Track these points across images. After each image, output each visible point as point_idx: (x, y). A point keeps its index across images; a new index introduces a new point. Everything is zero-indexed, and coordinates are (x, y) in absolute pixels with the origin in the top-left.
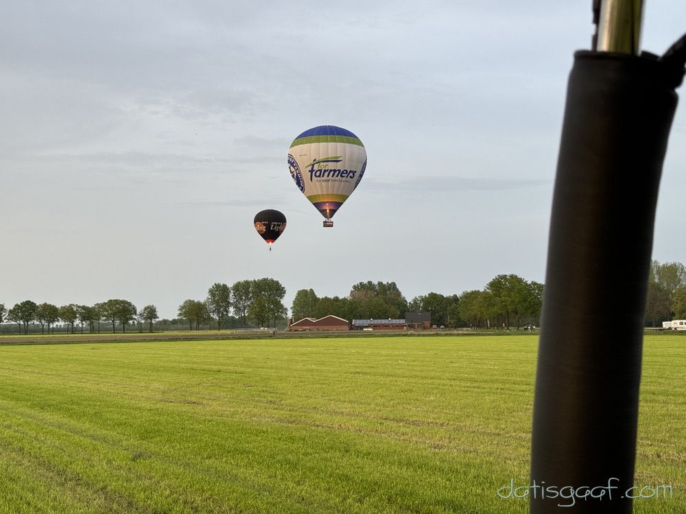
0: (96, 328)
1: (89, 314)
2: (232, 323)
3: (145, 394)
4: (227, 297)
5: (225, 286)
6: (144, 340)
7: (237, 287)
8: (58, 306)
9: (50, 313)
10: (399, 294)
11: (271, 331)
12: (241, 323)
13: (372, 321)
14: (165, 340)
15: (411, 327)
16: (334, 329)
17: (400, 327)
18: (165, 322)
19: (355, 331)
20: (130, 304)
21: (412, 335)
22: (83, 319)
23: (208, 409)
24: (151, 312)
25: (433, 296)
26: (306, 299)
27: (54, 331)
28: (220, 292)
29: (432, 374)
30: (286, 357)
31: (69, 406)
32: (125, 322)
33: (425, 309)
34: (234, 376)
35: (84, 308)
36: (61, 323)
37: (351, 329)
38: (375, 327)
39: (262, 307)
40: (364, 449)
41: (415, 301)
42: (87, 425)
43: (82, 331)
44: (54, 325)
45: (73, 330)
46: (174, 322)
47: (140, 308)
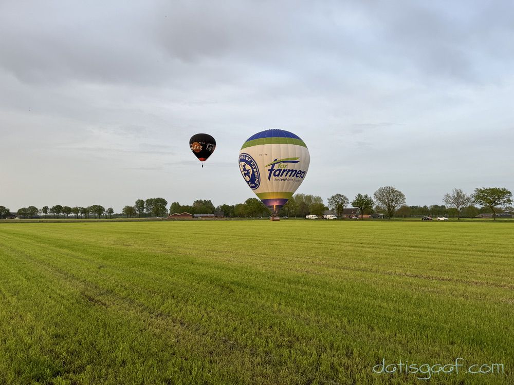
0: (88, 216)
1: (84, 211)
2: (145, 215)
3: (106, 242)
4: (143, 204)
5: (142, 200)
6: (108, 222)
7: (147, 201)
8: (72, 207)
9: (68, 210)
10: (212, 205)
11: (161, 218)
12: (149, 215)
13: (201, 215)
14: (116, 222)
15: (216, 217)
16: (186, 218)
17: (212, 217)
18: (117, 214)
19: (195, 218)
20: (102, 207)
21: (217, 220)
22: (82, 213)
23: (133, 247)
24: (111, 211)
25: (225, 206)
26: (175, 206)
27: (69, 217)
28: (140, 203)
29: (225, 234)
30: (167, 228)
31: (72, 246)
32: (100, 214)
33: (222, 211)
34: (145, 235)
35: (82, 208)
36: (72, 215)
37: (193, 218)
38: (202, 217)
39: (158, 209)
40: (200, 262)
41: (218, 207)
42: (80, 254)
43: (81, 218)
44: (70, 215)
45: (78, 217)
46: (121, 215)
47: (106, 209)
